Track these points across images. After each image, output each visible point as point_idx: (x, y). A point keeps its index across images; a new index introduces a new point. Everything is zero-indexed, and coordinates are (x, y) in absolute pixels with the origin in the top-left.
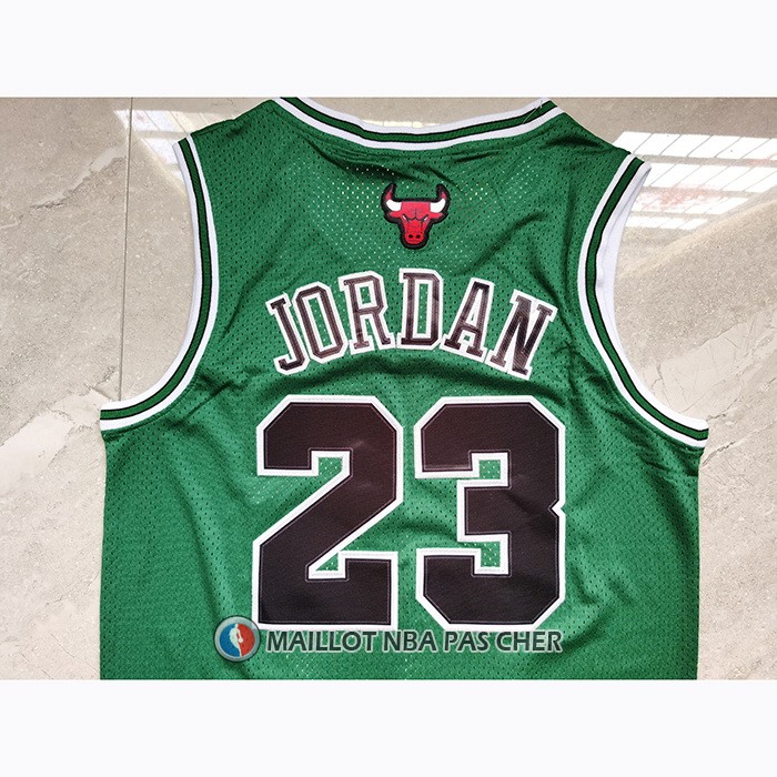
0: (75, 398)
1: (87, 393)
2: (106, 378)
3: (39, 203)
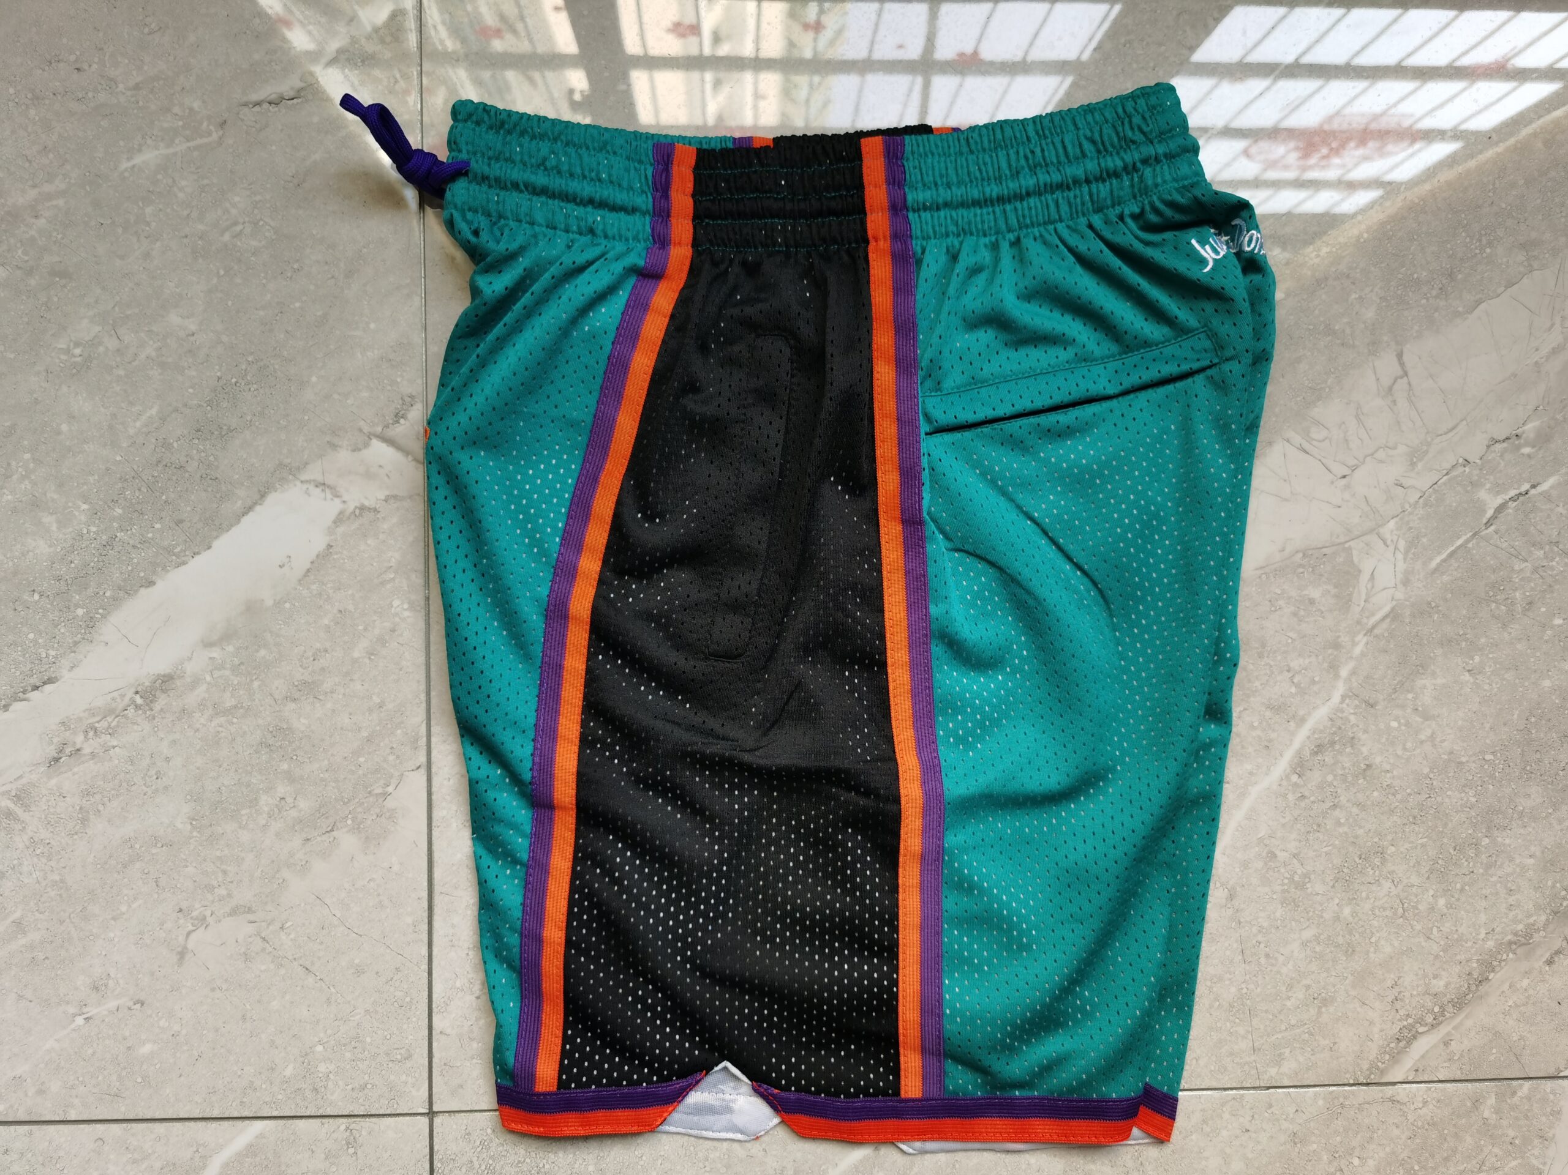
0: (344, 456)
1: (366, 445)
2: (398, 416)
3: (255, 97)
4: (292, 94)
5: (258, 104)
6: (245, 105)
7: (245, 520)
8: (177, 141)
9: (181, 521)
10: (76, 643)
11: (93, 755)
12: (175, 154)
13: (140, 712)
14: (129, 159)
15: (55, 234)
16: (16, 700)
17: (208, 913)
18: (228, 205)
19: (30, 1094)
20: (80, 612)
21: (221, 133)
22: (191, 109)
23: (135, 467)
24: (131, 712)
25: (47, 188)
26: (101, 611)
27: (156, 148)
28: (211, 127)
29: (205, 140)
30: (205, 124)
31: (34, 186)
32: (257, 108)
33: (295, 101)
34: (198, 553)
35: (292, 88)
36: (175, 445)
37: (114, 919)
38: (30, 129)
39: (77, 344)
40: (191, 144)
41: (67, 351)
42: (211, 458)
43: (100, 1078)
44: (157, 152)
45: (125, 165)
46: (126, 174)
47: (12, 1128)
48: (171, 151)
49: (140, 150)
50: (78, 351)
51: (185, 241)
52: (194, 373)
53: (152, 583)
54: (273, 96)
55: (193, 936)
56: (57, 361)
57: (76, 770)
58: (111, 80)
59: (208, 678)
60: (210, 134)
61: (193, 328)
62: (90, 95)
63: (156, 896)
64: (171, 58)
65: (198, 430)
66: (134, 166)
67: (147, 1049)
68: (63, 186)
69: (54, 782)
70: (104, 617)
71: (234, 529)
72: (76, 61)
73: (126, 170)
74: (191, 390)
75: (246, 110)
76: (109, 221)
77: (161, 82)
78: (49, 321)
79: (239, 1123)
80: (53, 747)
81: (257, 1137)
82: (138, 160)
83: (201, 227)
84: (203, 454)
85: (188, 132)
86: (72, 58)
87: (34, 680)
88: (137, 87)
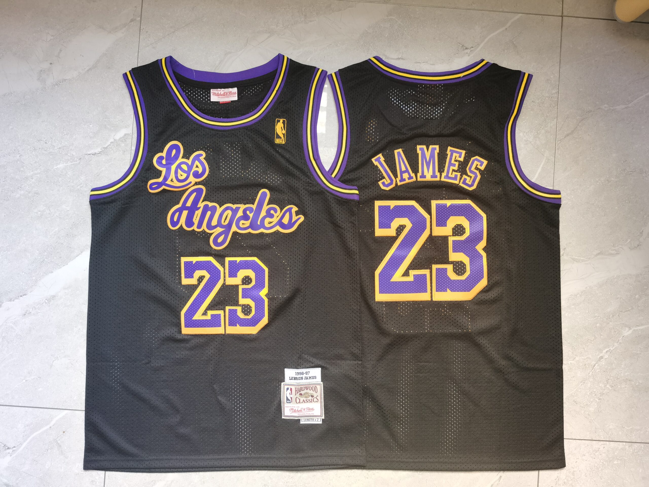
4: (98, 153)
5: (90, 154)
6: (86, 154)
7: (76, 258)
8: (68, 162)
9: (61, 257)
10: (32, 286)
11: (34, 314)
12: (68, 165)
13: (47, 304)
14: (56, 166)
15: (36, 183)
16: (16, 299)
17: (59, 356)
18: (80, 179)
19: (10, 398)
20: (34, 278)
21: (80, 161)
22: (73, 155)
23: (51, 243)
24: (44, 304)
25: (36, 172)
26: (39, 278)
27: (63, 164)
28: (77, 160)
29: (75, 163)
30: (76, 159)
31: (33, 171)
32: (89, 156)
33: (99, 154)
34: (64, 266)
35: (98, 151)
36: (61, 238)
37: (35, 356)
38: (33, 157)
39: (39, 211)
40: (72, 163)
41: (37, 213)
42: (70, 242)
43: (28, 396)
44: (63, 165)
45: (55, 167)
46: (55, 170)
47: (5, 407)
48: (67, 165)
49: (59, 164)
50: (39, 213)
51: (68, 187)
52: (68, 221)
53: (52, 272)
54: (94, 153)
55: (54, 362)
56: (34, 215)
57: (29, 317)
58: (53, 146)
59: (64, 297)
60: (77, 161)
61: (68, 209)
62: (48, 149)
63: (46, 351)
64: (69, 141)
65: (67, 235)
66: (57, 168)
67: (40, 389)
68: (39, 172)
69: (24, 320)
70: (40, 280)
71: (74, 260)
72: (46, 140)
73: (55, 169)
74: (66, 225)
75: (86, 155)
76: (50, 181)
77: (66, 147)
78: (33, 205)
79: (62, 411)
80: (24, 311)
81: (65, 414)
82: (58, 166)
83: (72, 184)
84: (68, 241)
85: (71, 160)
86: (45, 140)
87: (21, 294)
88: (60, 148)
